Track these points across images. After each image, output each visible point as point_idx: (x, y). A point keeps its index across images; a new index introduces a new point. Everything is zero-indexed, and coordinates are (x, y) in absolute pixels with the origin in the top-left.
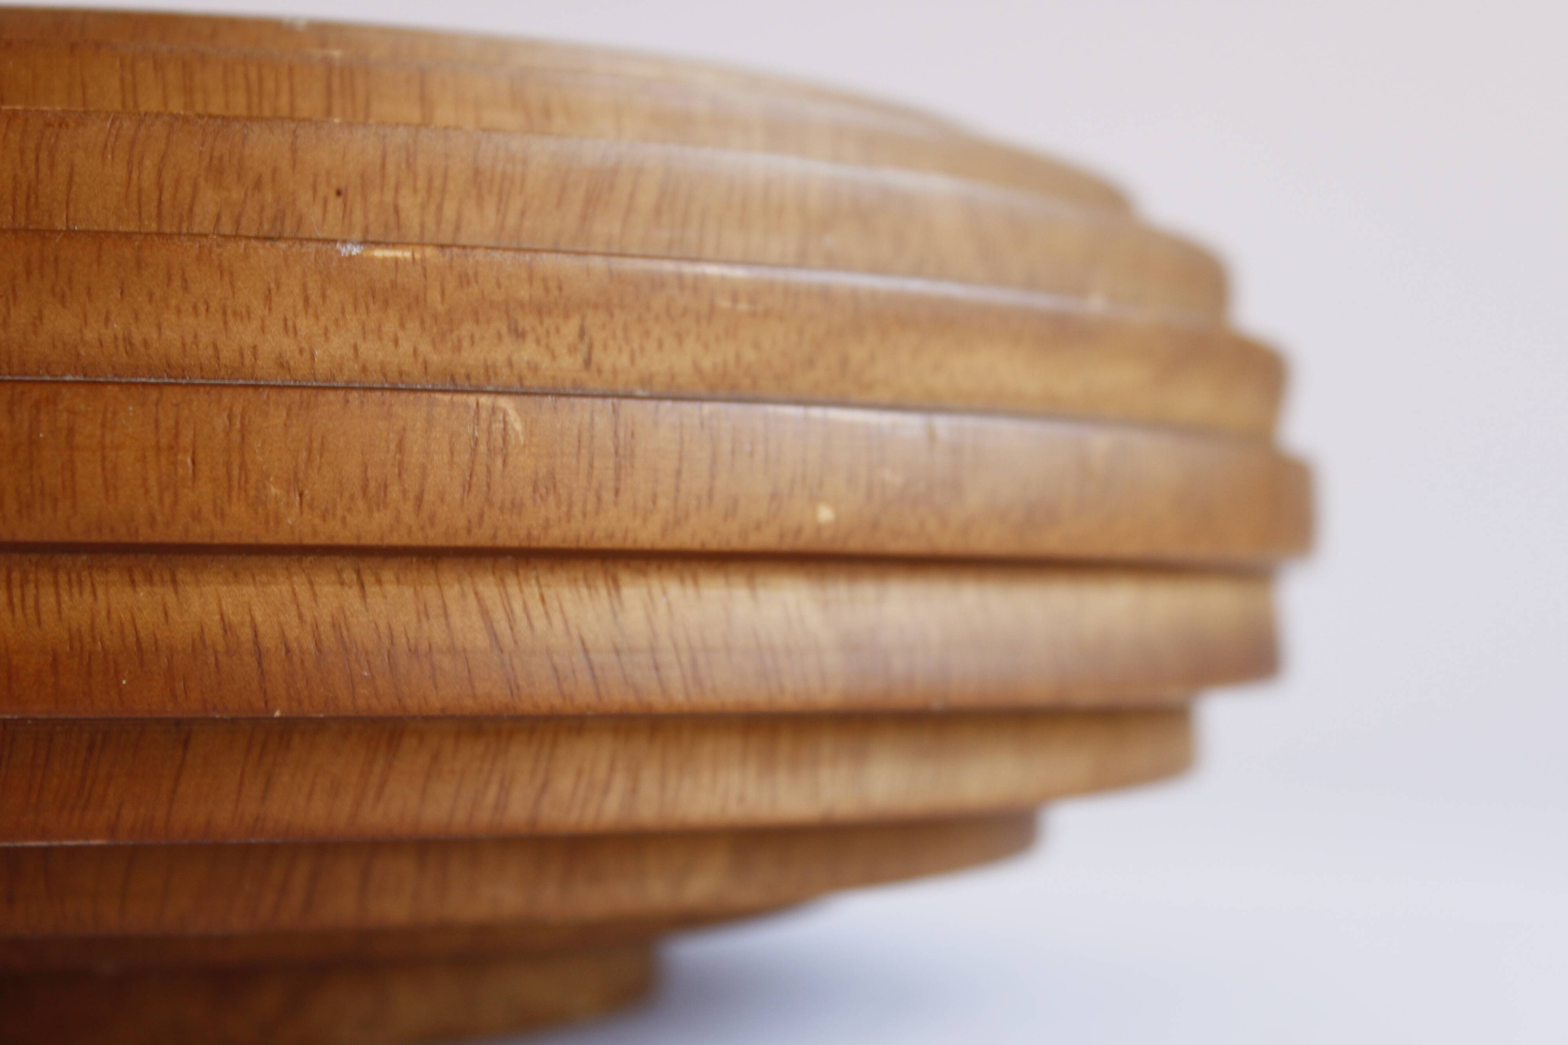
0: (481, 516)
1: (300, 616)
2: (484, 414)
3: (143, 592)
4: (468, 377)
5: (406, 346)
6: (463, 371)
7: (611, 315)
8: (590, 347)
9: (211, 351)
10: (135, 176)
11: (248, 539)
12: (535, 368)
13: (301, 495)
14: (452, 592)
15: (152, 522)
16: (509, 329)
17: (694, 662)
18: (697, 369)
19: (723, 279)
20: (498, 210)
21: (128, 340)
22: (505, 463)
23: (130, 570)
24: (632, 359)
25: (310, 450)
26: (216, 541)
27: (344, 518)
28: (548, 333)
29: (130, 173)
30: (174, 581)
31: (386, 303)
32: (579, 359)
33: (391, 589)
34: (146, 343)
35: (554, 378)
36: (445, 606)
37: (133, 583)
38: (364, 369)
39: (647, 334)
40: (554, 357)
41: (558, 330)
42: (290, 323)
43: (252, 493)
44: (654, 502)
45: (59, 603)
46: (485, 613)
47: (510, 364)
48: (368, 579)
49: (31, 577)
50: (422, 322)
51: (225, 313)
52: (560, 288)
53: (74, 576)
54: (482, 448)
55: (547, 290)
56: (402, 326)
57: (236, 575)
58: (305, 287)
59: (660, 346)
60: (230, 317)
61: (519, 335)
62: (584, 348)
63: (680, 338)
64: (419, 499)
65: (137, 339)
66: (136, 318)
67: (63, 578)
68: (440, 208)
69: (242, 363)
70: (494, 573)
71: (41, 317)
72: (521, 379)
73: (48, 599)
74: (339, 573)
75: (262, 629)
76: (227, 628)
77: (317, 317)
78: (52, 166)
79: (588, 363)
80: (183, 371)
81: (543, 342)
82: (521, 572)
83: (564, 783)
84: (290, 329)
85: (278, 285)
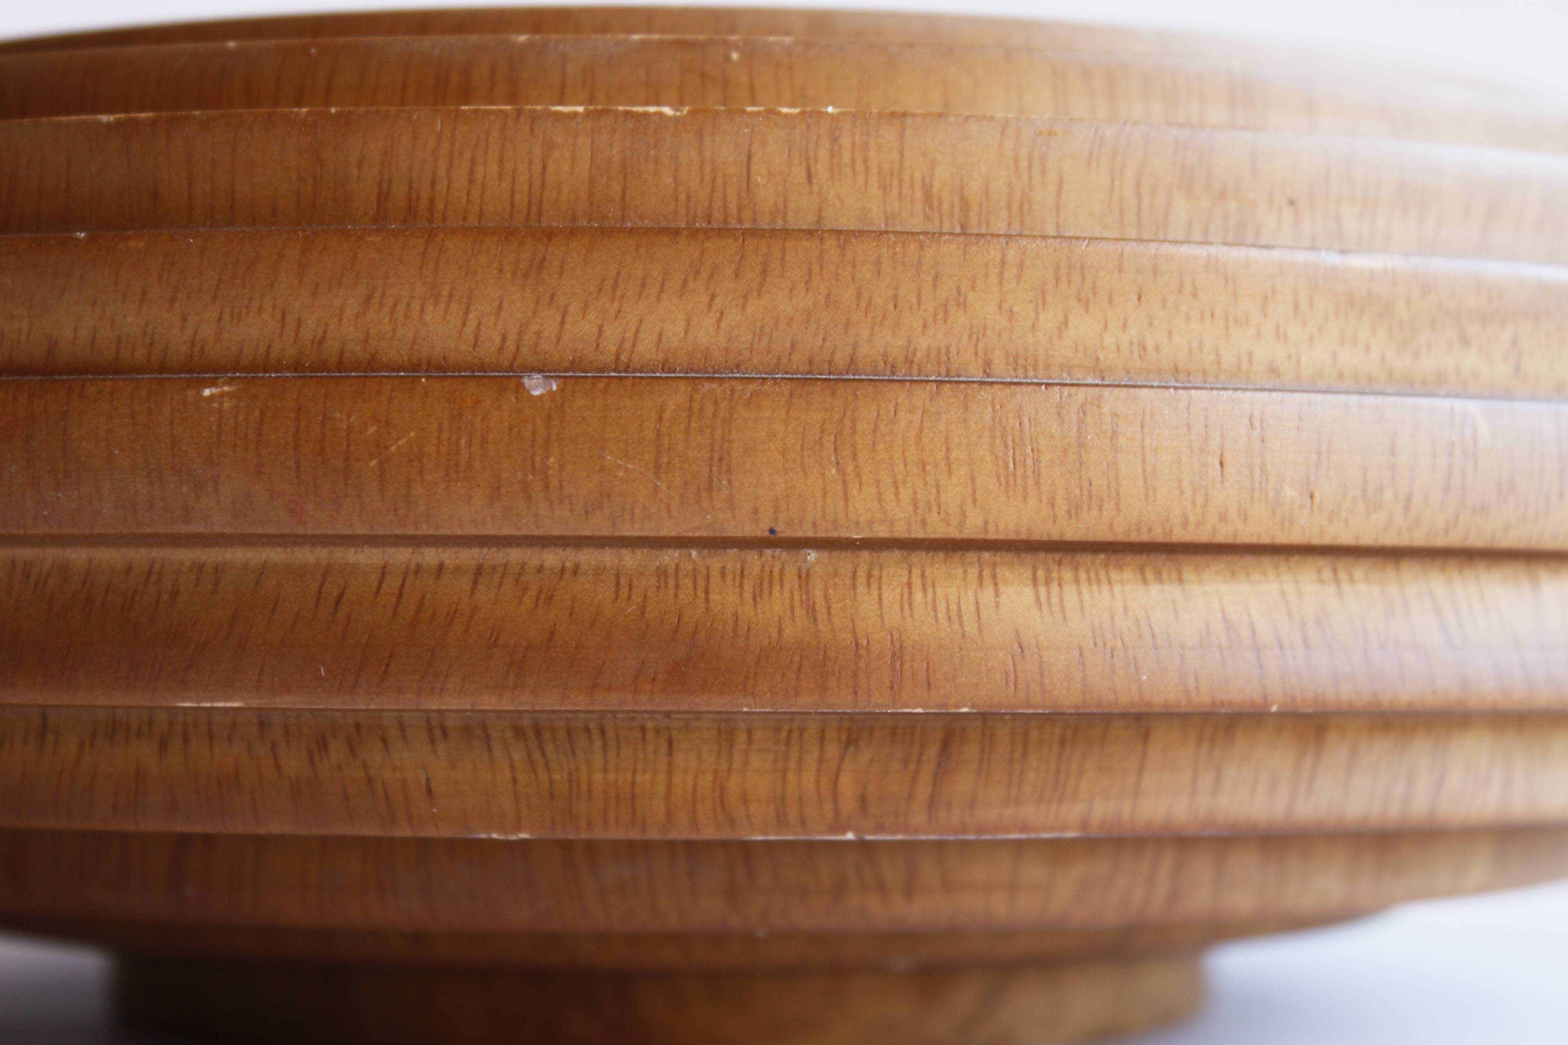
0: (1457, 517)
1: (1289, 614)
2: (1457, 418)
3: (1155, 589)
4: (1423, 382)
5: (1375, 353)
6: (1420, 377)
7: (1538, 324)
8: (1520, 355)
9: (1213, 356)
10: (1117, 183)
11: (1265, 540)
12: (1476, 375)
13: (1312, 496)
14: (1412, 590)
16: (1459, 337)
21: (1143, 346)
22: (1476, 465)
23: (1142, 569)
24: (1551, 367)
25: (1319, 453)
26: (1238, 541)
27: (1346, 520)
28: (1488, 340)
30: (1180, 580)
31: (1362, 311)
32: (1511, 366)
33: (1362, 587)
34: (1157, 349)
35: (1490, 381)
36: (1406, 605)
37: (1145, 582)
38: (1341, 376)
40: (1492, 364)
41: (1496, 338)
42: (1282, 330)
43: (1271, 494)
45: (1081, 601)
47: (1458, 371)
49: (1055, 575)
50: (1390, 329)
51: (1227, 320)
52: (1500, 298)
53: (1092, 574)
54: (1457, 449)
55: (1490, 299)
56: (1374, 333)
57: (1233, 573)
58: (1295, 297)
60: (1231, 324)
61: (1465, 342)
62: (1515, 355)
64: (1408, 501)
65: (1150, 344)
66: (1151, 324)
67: (1082, 575)
68: (1374, 219)
69: (1239, 368)
70: (1444, 573)
71: (1066, 323)
73: (1072, 597)
74: (1319, 571)
76: (1228, 623)
77: (1304, 324)
78: (1044, 173)
79: (1517, 370)
80: (1189, 374)
81: (1485, 349)
82: (1465, 571)
84: (1280, 335)
85: (1274, 293)
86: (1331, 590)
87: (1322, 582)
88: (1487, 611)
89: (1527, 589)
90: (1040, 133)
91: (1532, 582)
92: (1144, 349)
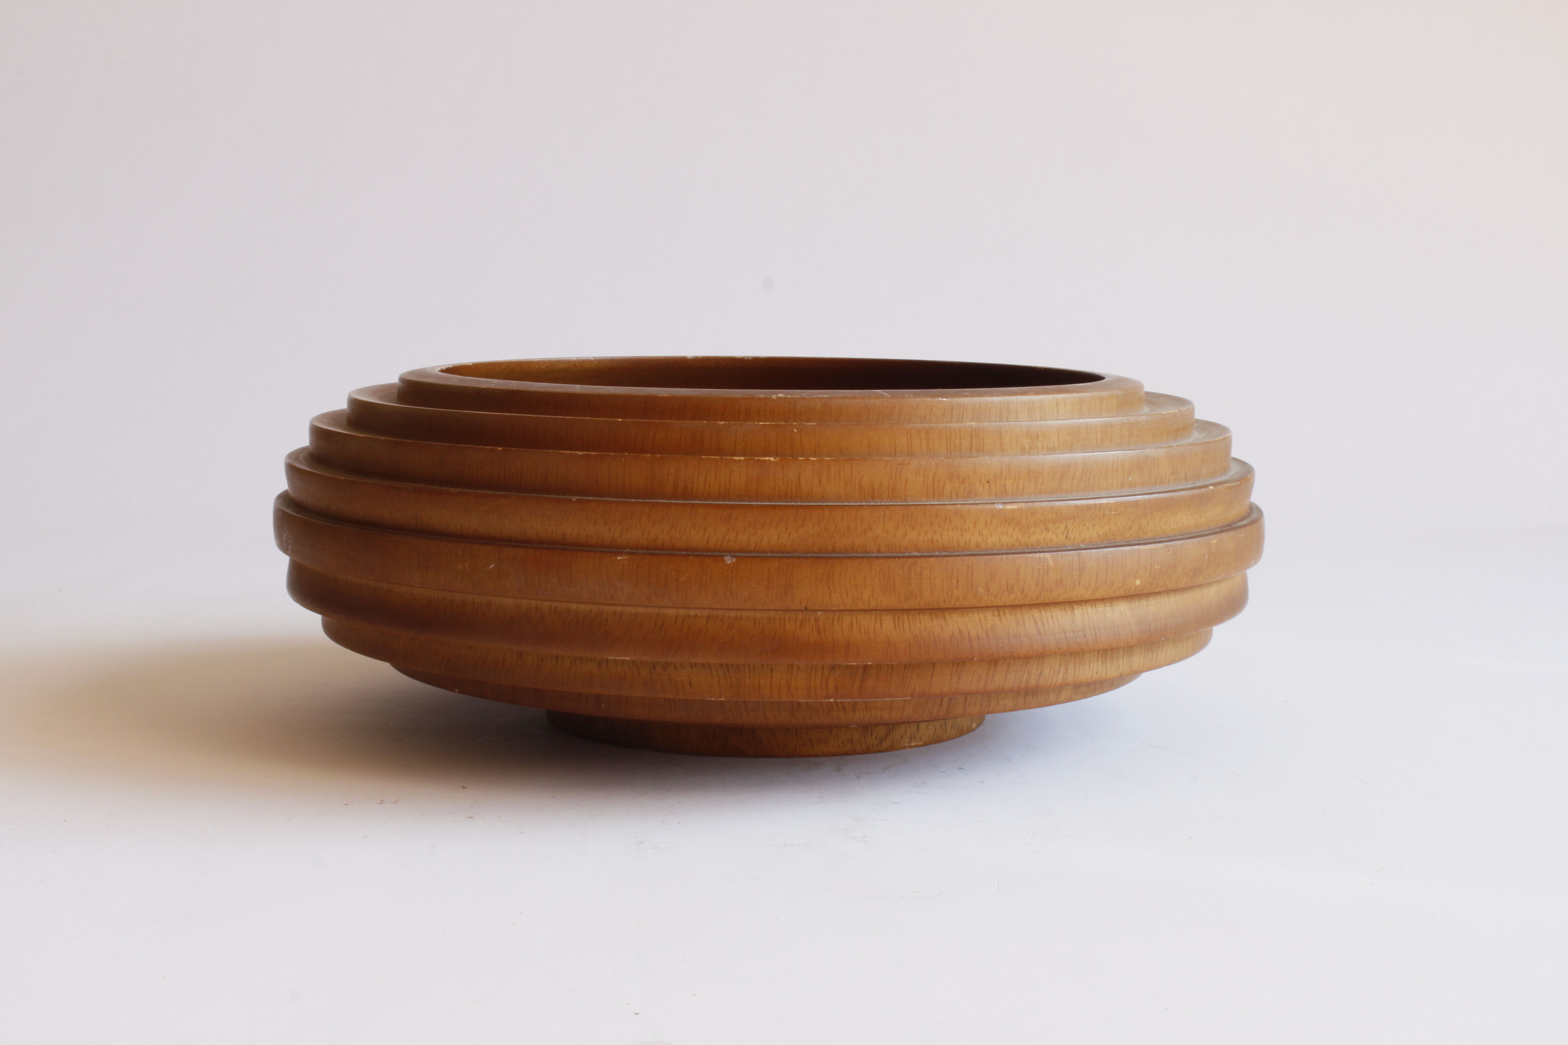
0: (1041, 594)
1: (982, 627)
2: (1042, 560)
3: (935, 621)
4: (1032, 545)
5: (1014, 537)
6: (1031, 543)
7: (1075, 521)
8: (1068, 532)
9: (957, 542)
10: (926, 480)
11: (972, 606)
12: (1051, 540)
13: (989, 591)
15: (945, 601)
16: (1045, 528)
17: (1095, 633)
18: (1098, 535)
19: (1107, 504)
20: (1035, 483)
21: (932, 540)
22: (1048, 576)
23: (931, 615)
24: (1080, 535)
25: (991, 576)
27: (1001, 597)
28: (1056, 528)
29: (924, 479)
30: (944, 617)
31: (1010, 524)
32: (1065, 536)
33: (1008, 616)
34: (937, 541)
35: (1057, 543)
36: (1024, 621)
38: (1002, 545)
39: (1085, 525)
40: (1057, 536)
41: (1059, 527)
42: (981, 532)
43: (974, 591)
44: (1090, 585)
45: (910, 626)
46: (1036, 622)
47: (1044, 540)
48: (1001, 613)
49: (901, 618)
50: (1020, 528)
51: (962, 530)
52: (1060, 514)
53: (914, 617)
54: (1041, 572)
55: (1057, 514)
56: (1014, 530)
57: (962, 614)
58: (986, 521)
59: (1088, 529)
60: (963, 531)
61: (1048, 530)
62: (1066, 532)
63: (1094, 525)
64: (1023, 590)
65: (935, 539)
66: (935, 533)
67: (910, 618)
68: (1018, 484)
69: (966, 546)
70: (1038, 609)
71: (906, 533)
72: (1047, 544)
73: (906, 625)
74: (993, 612)
75: (971, 632)
76: (960, 632)
77: (989, 529)
79: (1067, 537)
80: (948, 550)
81: (1054, 532)
82: (1046, 608)
83: (1046, 672)
84: (980, 534)
85: (978, 520)
86: (997, 618)
87: (994, 615)
88: (1053, 621)
89: (1069, 612)
90: (900, 464)
91: (1071, 609)
92: (933, 541)
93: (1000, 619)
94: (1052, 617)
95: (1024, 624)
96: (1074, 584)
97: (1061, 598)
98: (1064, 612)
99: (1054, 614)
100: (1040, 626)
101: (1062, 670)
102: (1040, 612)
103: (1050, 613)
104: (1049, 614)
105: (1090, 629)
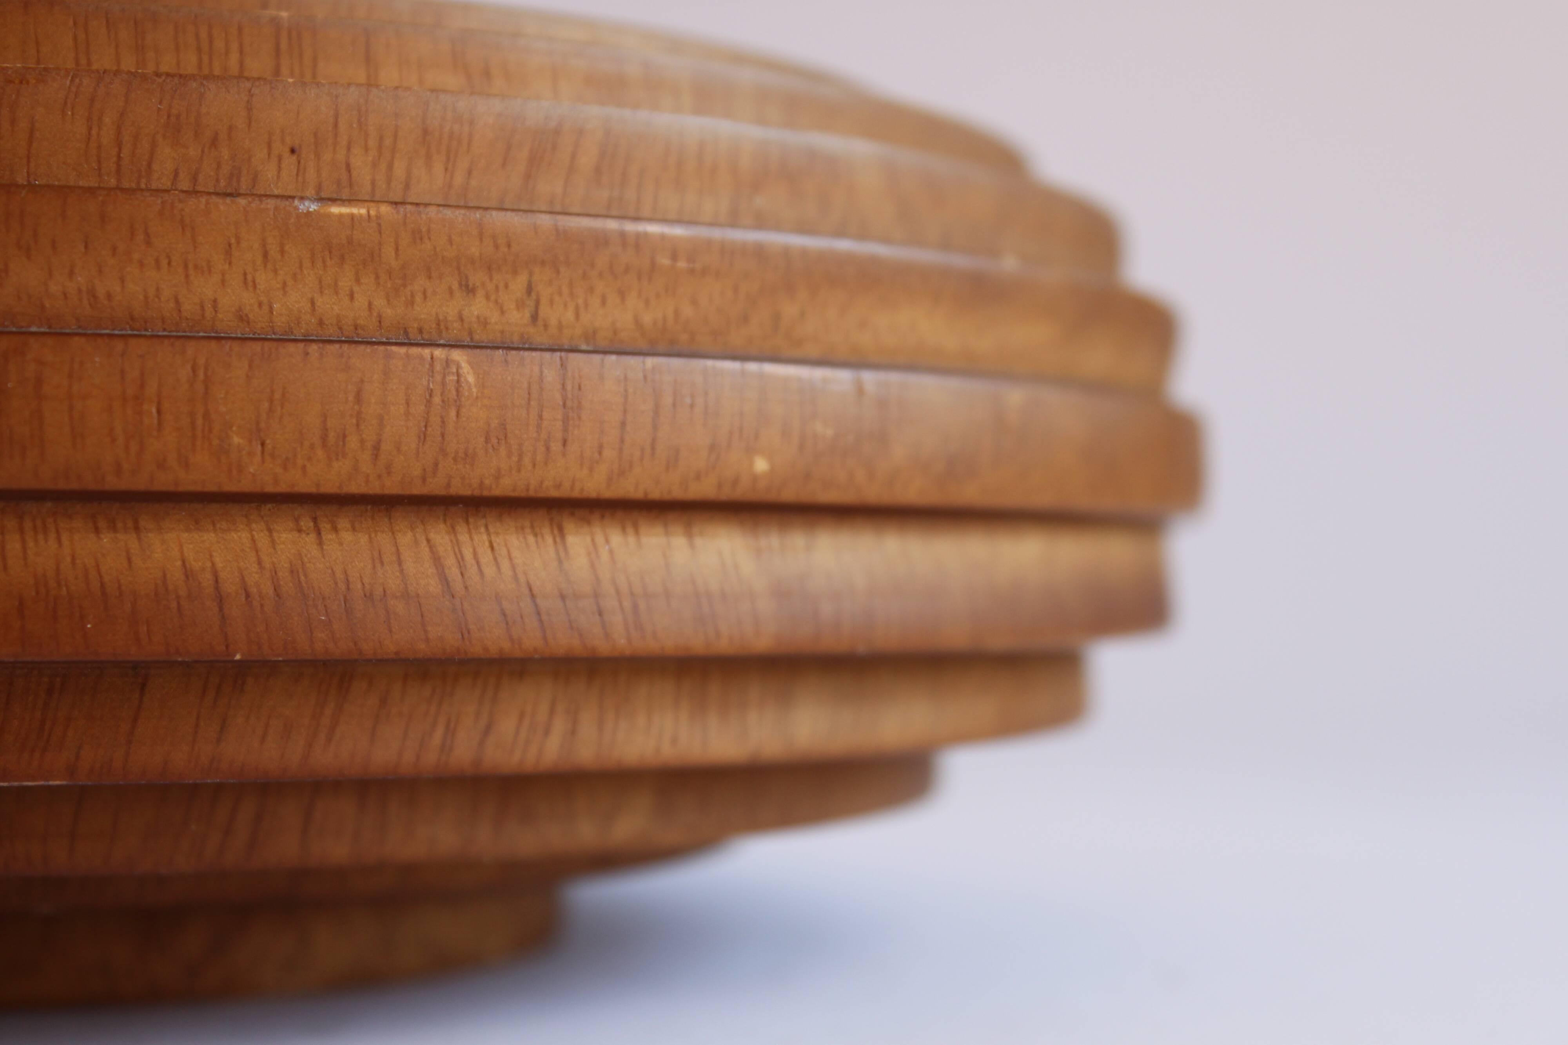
0: (436, 465)
1: (260, 562)
2: (438, 367)
3: (106, 539)
4: (420, 331)
5: (361, 301)
6: (416, 325)
7: (558, 272)
8: (538, 302)
9: (172, 305)
10: (94, 132)
11: (212, 488)
12: (484, 323)
13: (263, 444)
14: (405, 539)
16: (460, 285)
17: (635, 608)
19: (663, 237)
20: (446, 169)
21: (92, 293)
22: (458, 415)
23: (93, 517)
24: (577, 315)
25: (271, 401)
26: (181, 489)
27: (304, 468)
28: (497, 287)
29: (90, 129)
30: (137, 529)
31: (342, 258)
32: (527, 314)
33: (347, 536)
34: (109, 296)
35: (502, 332)
36: (398, 553)
37: (97, 531)
38: (321, 323)
39: (591, 290)
40: (503, 312)
41: (506, 286)
42: (249, 278)
43: (215, 442)
44: (600, 453)
45: (24, 549)
46: (437, 561)
47: (461, 319)
48: (325, 526)
50: (377, 277)
51: (186, 267)
52: (509, 246)
53: (39, 523)
54: (437, 400)
55: (497, 247)
56: (358, 281)
57: (197, 522)
58: (264, 245)
59: (604, 302)
60: (191, 272)
61: (470, 290)
62: (531, 303)
63: (622, 294)
64: (377, 448)
65: (101, 292)
66: (100, 272)
67: (28, 524)
68: (390, 167)
69: (203, 316)
70: (445, 522)
72: (471, 333)
73: (13, 545)
74: (297, 520)
75: (222, 575)
76: (188, 574)
77: (275, 271)
78: (13, 122)
79: (535, 318)
80: (146, 322)
81: (493, 298)
82: (471, 520)
83: (507, 725)
84: (249, 283)
85: (238, 240)
86: (312, 538)
87: (300, 531)
88: (495, 559)
89: (549, 540)
91: (556, 532)
92: (95, 297)
93: (320, 543)
94: (492, 548)
95: (400, 563)
96: (548, 449)
97: (505, 487)
98: (531, 539)
99: (497, 540)
100: (453, 572)
101: (559, 726)
102: (453, 530)
103: (485, 537)
104: (481, 539)
105: (618, 592)
